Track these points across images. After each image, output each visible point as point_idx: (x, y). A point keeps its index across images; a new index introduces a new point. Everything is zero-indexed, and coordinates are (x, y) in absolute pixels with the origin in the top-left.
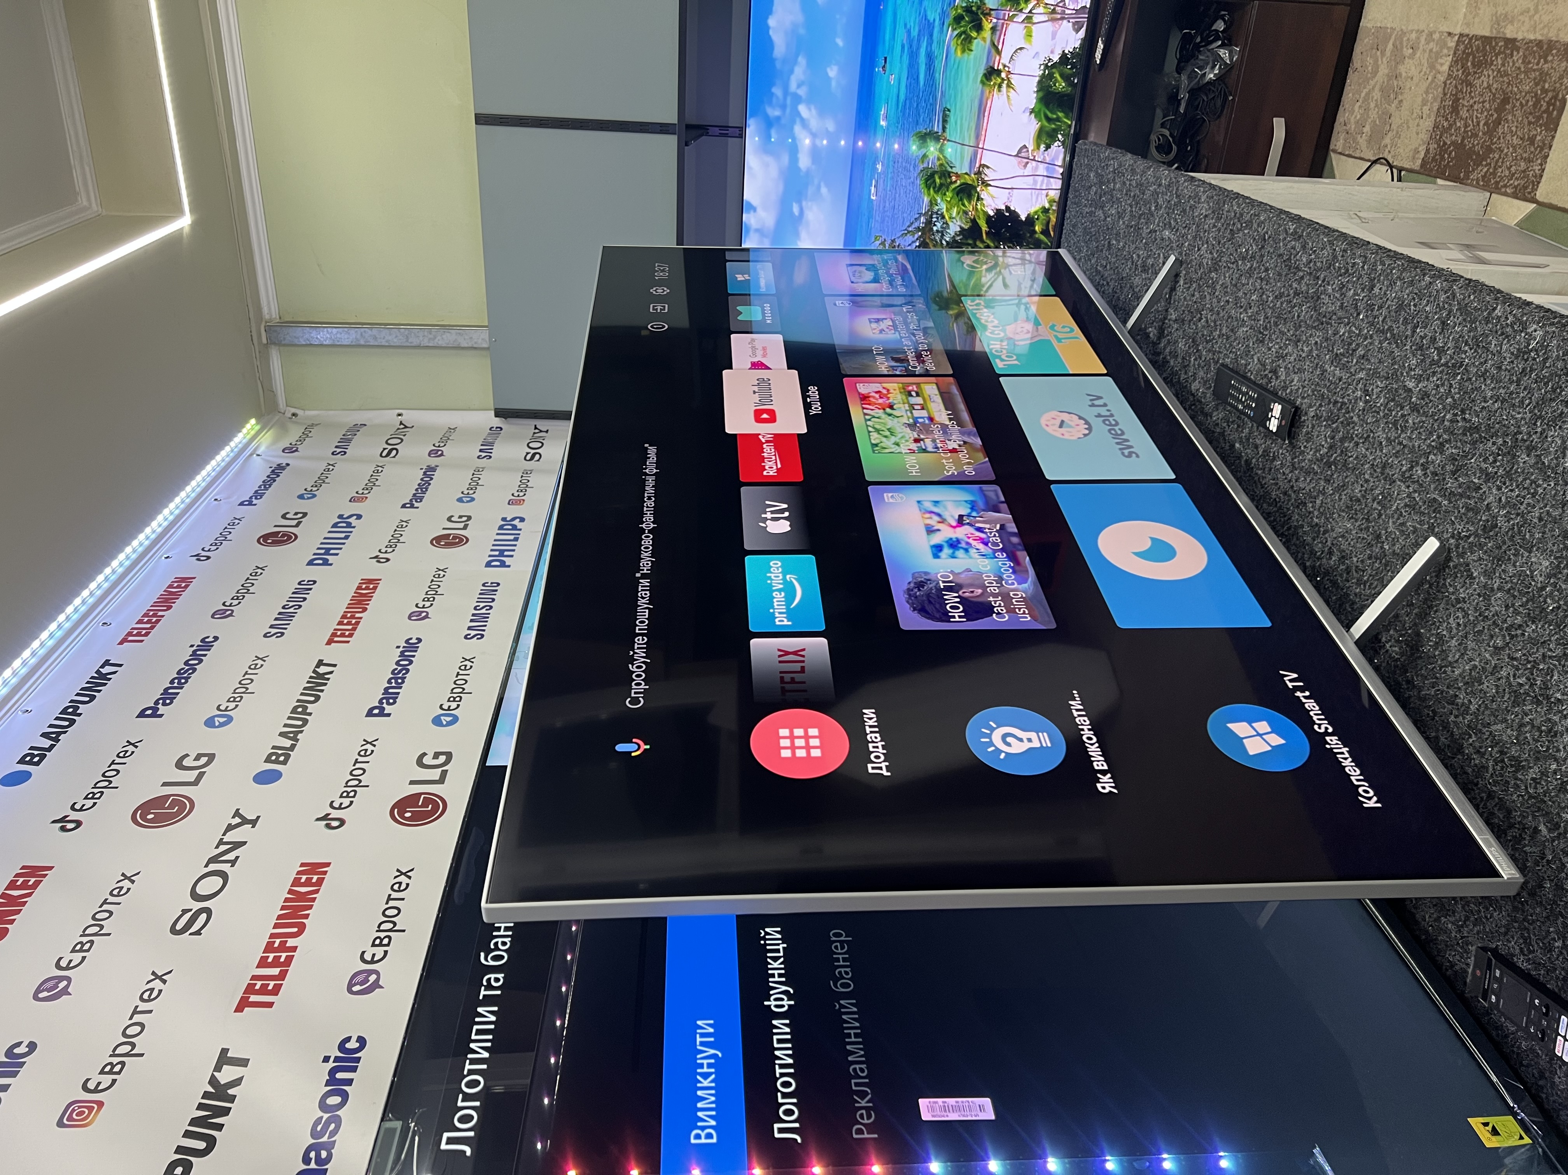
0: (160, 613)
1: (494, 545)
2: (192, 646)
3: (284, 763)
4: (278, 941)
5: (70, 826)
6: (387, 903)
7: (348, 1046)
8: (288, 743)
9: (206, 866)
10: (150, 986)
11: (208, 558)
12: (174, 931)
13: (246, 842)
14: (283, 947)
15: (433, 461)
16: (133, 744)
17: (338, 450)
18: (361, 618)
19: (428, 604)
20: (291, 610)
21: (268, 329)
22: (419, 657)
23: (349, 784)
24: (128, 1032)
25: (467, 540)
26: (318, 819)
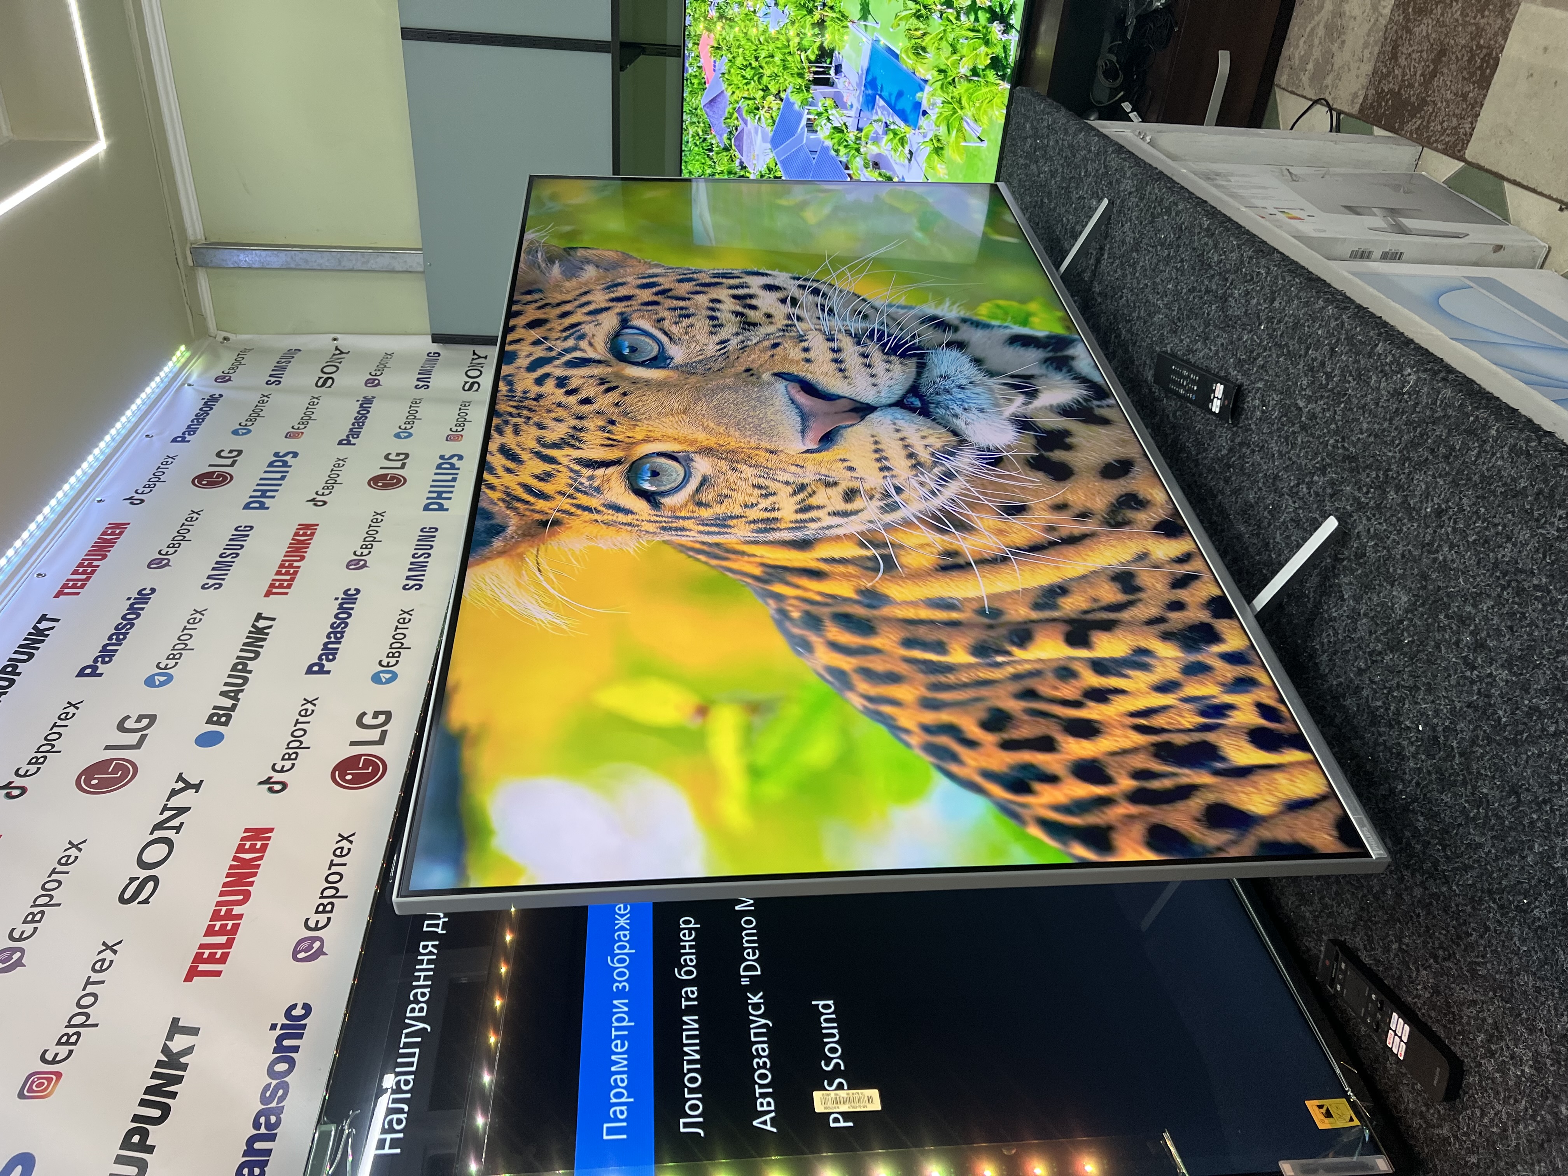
0: (95, 563)
1: (432, 486)
2: (129, 599)
3: (226, 724)
4: (224, 909)
5: (15, 792)
6: (329, 869)
7: (294, 1013)
8: (228, 703)
9: (152, 833)
10: (101, 956)
11: (142, 501)
12: (122, 900)
13: (189, 809)
14: (229, 916)
15: (370, 392)
16: (74, 706)
17: (273, 379)
18: (299, 567)
19: (366, 551)
20: (229, 559)
21: (194, 251)
22: (358, 609)
23: (291, 746)
24: (83, 1002)
25: (405, 480)
26: (261, 783)
